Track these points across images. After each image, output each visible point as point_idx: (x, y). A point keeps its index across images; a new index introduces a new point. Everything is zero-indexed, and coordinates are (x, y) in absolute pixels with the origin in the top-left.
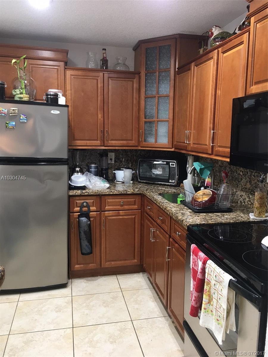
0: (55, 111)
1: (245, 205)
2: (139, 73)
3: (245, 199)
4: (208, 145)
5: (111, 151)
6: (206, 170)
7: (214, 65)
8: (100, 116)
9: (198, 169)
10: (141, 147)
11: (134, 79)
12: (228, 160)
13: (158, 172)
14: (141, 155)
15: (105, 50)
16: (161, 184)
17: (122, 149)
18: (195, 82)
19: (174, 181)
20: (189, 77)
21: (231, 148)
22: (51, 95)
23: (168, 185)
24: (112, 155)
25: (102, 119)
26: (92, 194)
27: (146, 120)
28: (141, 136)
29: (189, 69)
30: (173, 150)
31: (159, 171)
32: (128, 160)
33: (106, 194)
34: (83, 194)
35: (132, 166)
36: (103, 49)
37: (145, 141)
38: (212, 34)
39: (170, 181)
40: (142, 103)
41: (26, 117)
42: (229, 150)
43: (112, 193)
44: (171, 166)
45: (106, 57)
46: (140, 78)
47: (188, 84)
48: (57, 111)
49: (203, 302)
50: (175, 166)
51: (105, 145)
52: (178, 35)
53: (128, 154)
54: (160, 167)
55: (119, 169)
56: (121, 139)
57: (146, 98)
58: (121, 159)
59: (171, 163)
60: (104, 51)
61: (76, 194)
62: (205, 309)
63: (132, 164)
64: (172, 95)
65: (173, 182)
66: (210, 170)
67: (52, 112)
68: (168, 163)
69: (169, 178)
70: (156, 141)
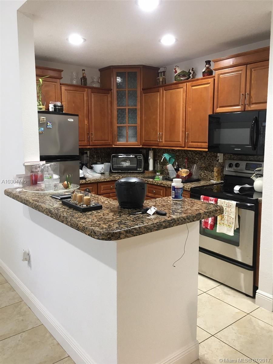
0: (70, 119)
1: (201, 178)
2: (111, 90)
3: (201, 174)
4: (181, 141)
6: (172, 158)
7: (184, 92)
8: (86, 122)
9: (168, 158)
10: (115, 145)
11: (108, 94)
13: (126, 164)
14: (108, 152)
15: (84, 70)
16: (130, 173)
17: (94, 148)
18: (164, 101)
19: (141, 169)
20: (158, 96)
22: (58, 106)
23: (136, 173)
25: (88, 124)
26: (93, 182)
27: (118, 125)
28: (116, 137)
30: (141, 146)
31: (128, 163)
32: (98, 157)
33: (102, 181)
34: (87, 182)
35: (101, 161)
36: (83, 70)
37: (118, 140)
38: (176, 72)
39: (138, 169)
41: (51, 124)
43: (106, 180)
44: (138, 158)
45: (85, 76)
47: (157, 101)
48: (72, 119)
49: (218, 220)
50: (141, 158)
51: (90, 145)
52: (142, 66)
53: (98, 151)
54: (128, 160)
55: (96, 164)
56: (101, 139)
57: (118, 109)
58: (94, 156)
59: (138, 156)
60: (84, 72)
61: (82, 183)
62: (219, 223)
63: (101, 159)
66: (174, 159)
67: (69, 120)
68: (136, 157)
69: (137, 167)
70: (127, 141)
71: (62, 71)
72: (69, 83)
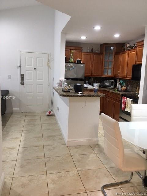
2: (103, 53)
4: (125, 75)
5: (92, 77)
7: (127, 55)
9: (122, 82)
10: (103, 76)
11: (101, 55)
12: (131, 79)
13: (107, 84)
16: (108, 88)
20: (120, 56)
21: (132, 76)
24: (92, 79)
25: (91, 67)
28: (103, 72)
29: (120, 54)
30: (113, 77)
37: (104, 74)
40: (104, 62)
42: (131, 76)
46: (103, 55)
47: (119, 58)
49: (126, 106)
50: (113, 82)
51: (92, 75)
52: (116, 43)
53: (97, 78)
54: (108, 82)
57: (105, 61)
58: (95, 80)
60: (92, 47)
64: (113, 60)
65: (112, 87)
66: (125, 83)
68: (111, 81)
69: (111, 86)
70: (108, 74)
71: (82, 47)
72: (86, 51)
